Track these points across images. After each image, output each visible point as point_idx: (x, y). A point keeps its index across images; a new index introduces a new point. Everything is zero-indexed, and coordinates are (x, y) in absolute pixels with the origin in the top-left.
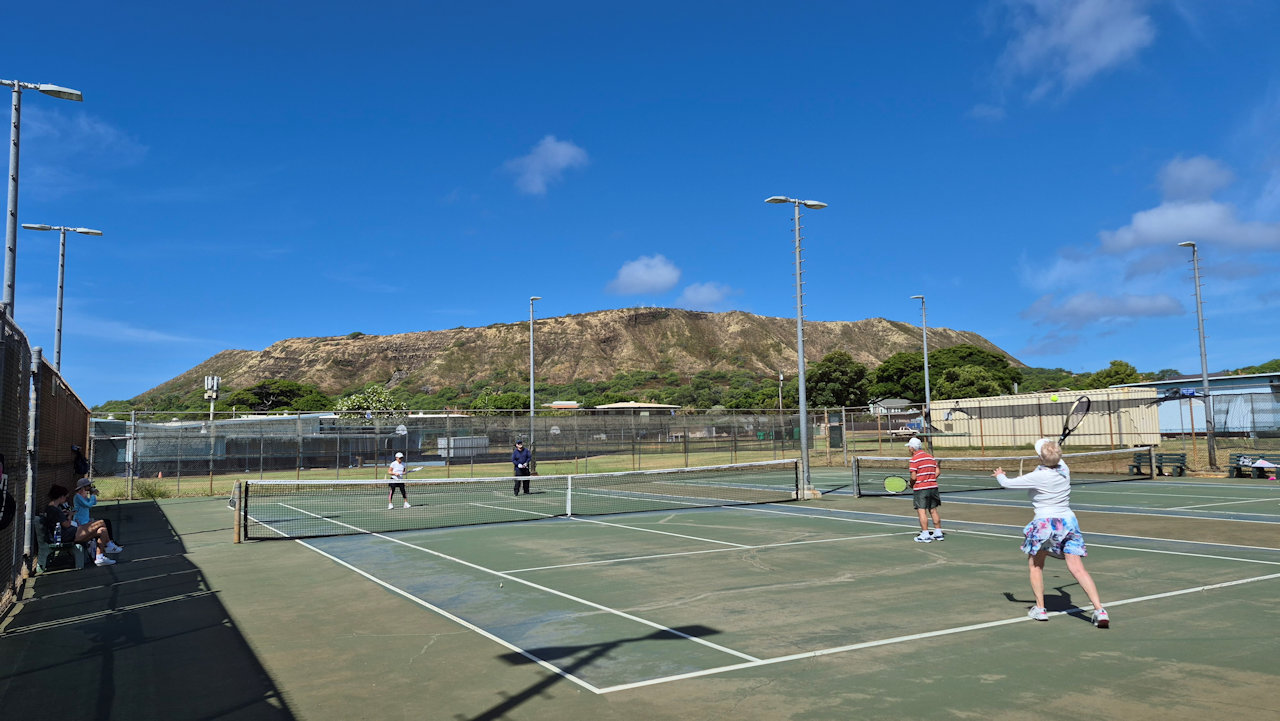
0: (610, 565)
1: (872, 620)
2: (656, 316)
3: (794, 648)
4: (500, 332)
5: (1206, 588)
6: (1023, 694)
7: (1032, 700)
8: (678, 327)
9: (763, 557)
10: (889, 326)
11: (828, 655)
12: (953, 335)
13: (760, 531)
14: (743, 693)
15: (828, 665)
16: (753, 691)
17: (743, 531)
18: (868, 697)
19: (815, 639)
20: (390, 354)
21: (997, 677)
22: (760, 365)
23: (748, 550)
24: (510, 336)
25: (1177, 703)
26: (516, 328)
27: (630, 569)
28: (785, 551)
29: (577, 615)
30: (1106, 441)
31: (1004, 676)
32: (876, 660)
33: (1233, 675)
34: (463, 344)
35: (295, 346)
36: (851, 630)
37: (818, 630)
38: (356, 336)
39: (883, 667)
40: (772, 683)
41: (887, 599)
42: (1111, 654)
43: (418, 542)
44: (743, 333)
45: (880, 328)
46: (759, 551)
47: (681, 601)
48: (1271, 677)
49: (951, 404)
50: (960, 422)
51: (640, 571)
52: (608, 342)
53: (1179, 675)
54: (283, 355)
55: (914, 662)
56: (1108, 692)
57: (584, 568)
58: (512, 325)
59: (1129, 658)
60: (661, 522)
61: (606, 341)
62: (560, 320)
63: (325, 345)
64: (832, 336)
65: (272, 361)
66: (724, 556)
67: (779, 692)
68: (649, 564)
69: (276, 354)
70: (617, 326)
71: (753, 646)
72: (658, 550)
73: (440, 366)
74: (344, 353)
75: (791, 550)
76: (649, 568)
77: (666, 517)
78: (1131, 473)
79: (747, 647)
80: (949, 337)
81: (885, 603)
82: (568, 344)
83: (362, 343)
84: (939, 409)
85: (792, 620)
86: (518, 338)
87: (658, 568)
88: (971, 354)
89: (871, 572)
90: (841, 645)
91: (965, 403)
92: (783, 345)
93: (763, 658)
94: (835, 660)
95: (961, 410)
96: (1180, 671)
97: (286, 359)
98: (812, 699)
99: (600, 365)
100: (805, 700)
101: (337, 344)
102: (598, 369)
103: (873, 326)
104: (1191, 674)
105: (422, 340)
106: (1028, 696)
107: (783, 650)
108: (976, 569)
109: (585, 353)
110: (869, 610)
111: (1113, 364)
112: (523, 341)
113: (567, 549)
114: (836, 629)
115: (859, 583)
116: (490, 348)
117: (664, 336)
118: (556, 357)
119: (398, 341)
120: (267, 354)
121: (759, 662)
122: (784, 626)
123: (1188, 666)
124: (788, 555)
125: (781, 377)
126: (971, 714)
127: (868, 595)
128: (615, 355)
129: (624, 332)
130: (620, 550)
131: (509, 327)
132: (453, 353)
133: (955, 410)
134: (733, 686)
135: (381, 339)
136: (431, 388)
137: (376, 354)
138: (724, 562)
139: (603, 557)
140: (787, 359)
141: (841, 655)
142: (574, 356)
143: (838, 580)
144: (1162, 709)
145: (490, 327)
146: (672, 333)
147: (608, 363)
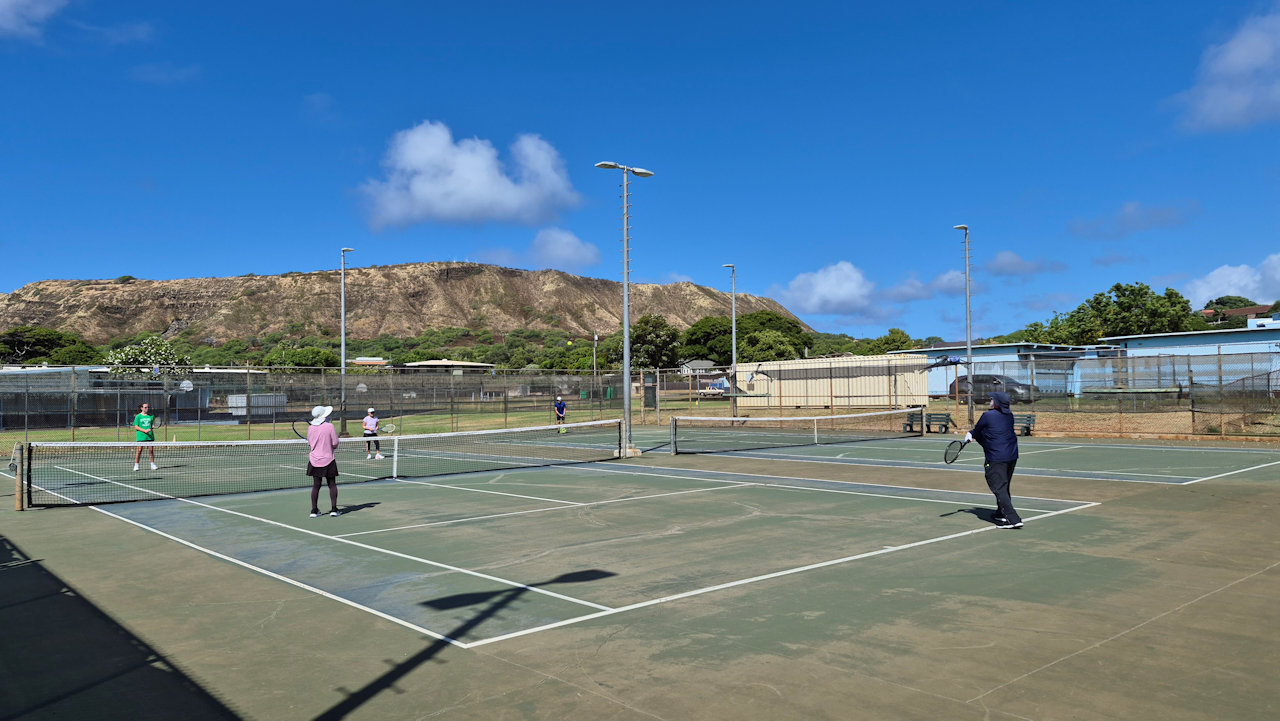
0: (447, 526)
1: (705, 568)
2: (469, 271)
3: (640, 596)
4: (296, 281)
5: (974, 531)
6: (840, 627)
7: (850, 632)
8: (492, 284)
9: (597, 514)
10: (695, 290)
11: (672, 601)
12: (753, 301)
13: (592, 488)
14: (602, 640)
15: (674, 611)
16: (611, 638)
17: (575, 489)
18: (713, 636)
19: (657, 587)
20: (167, 302)
21: (817, 614)
22: (574, 325)
23: (582, 508)
24: (307, 286)
25: (962, 628)
26: (314, 278)
27: (469, 530)
28: (616, 507)
29: (426, 575)
30: (885, 401)
31: (823, 612)
32: (715, 603)
33: (1001, 603)
34: (253, 293)
35: (51, 289)
36: (690, 578)
37: (659, 579)
38: (125, 280)
39: (722, 609)
40: (627, 629)
41: (715, 549)
42: (906, 590)
43: (234, 507)
44: (558, 292)
45: (688, 292)
46: (592, 508)
47: (528, 558)
48: (1029, 604)
49: (753, 366)
50: (761, 384)
51: (480, 531)
52: (417, 297)
53: (960, 606)
54: (36, 299)
55: (746, 604)
56: (907, 622)
57: (421, 529)
58: (310, 274)
59: (920, 593)
60: (491, 482)
61: (415, 295)
62: (364, 271)
63: (88, 289)
64: (643, 299)
65: (22, 306)
66: (561, 514)
67: (634, 637)
68: (488, 524)
69: (28, 298)
70: (427, 280)
71: (603, 596)
72: (495, 510)
73: (226, 316)
74: (111, 299)
75: (624, 506)
76: (488, 528)
77: (493, 477)
78: (905, 431)
79: (597, 598)
80: (749, 302)
81: (715, 552)
82: (373, 298)
83: (134, 288)
84: (743, 371)
85: (635, 571)
86: (317, 288)
87: (498, 527)
88: (770, 320)
89: (696, 525)
90: (682, 592)
91: (767, 366)
92: (597, 306)
93: (614, 607)
94: (679, 606)
95: (763, 373)
96: (961, 602)
97: (40, 303)
98: (664, 641)
99: (409, 320)
100: (658, 642)
101: (104, 289)
102: (406, 325)
103: (681, 290)
104: (969, 603)
105: (205, 288)
106: (844, 629)
107: (631, 599)
108: (786, 519)
109: (392, 308)
110: (700, 559)
111: (891, 332)
112: (322, 293)
113: (400, 512)
114: (675, 577)
115: (689, 535)
116: (284, 298)
117: (477, 291)
118: (360, 311)
119: (176, 287)
120: (16, 297)
121: (612, 611)
122: (630, 577)
123: (967, 598)
124: (619, 511)
125: (596, 338)
126: (802, 646)
127: (698, 546)
128: (424, 310)
129: (435, 286)
130: (457, 511)
131: (307, 277)
132: (241, 303)
133: (757, 372)
134: (592, 634)
135: (156, 285)
136: (215, 340)
137: (150, 301)
138: (559, 520)
139: (440, 519)
140: (600, 320)
141: (684, 601)
142: (380, 310)
143: (669, 532)
144: (951, 634)
145: (284, 276)
146: (486, 289)
147: (417, 318)
